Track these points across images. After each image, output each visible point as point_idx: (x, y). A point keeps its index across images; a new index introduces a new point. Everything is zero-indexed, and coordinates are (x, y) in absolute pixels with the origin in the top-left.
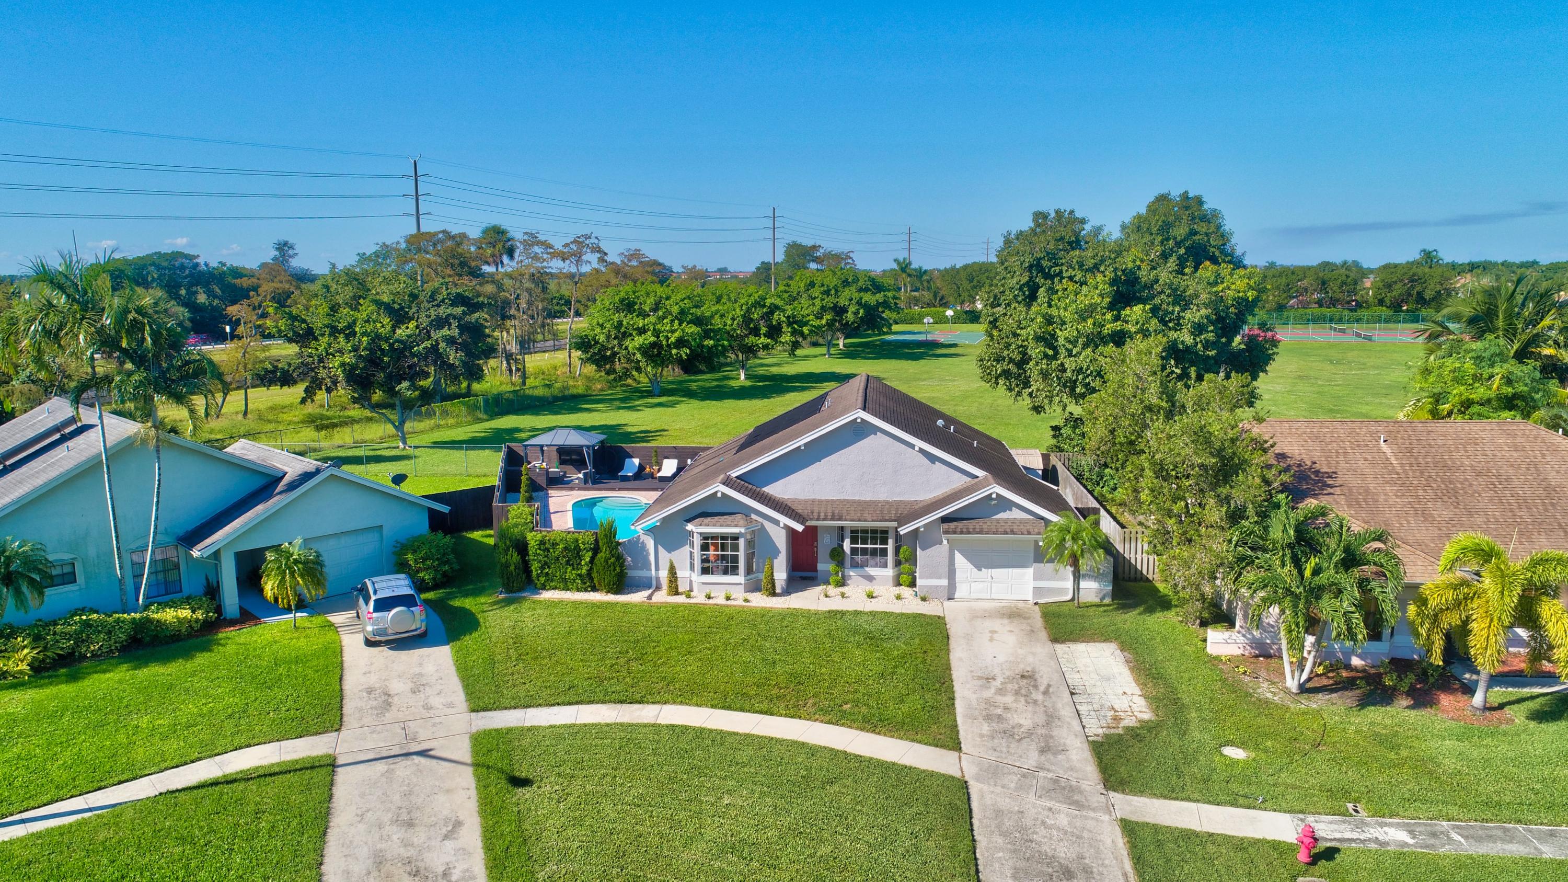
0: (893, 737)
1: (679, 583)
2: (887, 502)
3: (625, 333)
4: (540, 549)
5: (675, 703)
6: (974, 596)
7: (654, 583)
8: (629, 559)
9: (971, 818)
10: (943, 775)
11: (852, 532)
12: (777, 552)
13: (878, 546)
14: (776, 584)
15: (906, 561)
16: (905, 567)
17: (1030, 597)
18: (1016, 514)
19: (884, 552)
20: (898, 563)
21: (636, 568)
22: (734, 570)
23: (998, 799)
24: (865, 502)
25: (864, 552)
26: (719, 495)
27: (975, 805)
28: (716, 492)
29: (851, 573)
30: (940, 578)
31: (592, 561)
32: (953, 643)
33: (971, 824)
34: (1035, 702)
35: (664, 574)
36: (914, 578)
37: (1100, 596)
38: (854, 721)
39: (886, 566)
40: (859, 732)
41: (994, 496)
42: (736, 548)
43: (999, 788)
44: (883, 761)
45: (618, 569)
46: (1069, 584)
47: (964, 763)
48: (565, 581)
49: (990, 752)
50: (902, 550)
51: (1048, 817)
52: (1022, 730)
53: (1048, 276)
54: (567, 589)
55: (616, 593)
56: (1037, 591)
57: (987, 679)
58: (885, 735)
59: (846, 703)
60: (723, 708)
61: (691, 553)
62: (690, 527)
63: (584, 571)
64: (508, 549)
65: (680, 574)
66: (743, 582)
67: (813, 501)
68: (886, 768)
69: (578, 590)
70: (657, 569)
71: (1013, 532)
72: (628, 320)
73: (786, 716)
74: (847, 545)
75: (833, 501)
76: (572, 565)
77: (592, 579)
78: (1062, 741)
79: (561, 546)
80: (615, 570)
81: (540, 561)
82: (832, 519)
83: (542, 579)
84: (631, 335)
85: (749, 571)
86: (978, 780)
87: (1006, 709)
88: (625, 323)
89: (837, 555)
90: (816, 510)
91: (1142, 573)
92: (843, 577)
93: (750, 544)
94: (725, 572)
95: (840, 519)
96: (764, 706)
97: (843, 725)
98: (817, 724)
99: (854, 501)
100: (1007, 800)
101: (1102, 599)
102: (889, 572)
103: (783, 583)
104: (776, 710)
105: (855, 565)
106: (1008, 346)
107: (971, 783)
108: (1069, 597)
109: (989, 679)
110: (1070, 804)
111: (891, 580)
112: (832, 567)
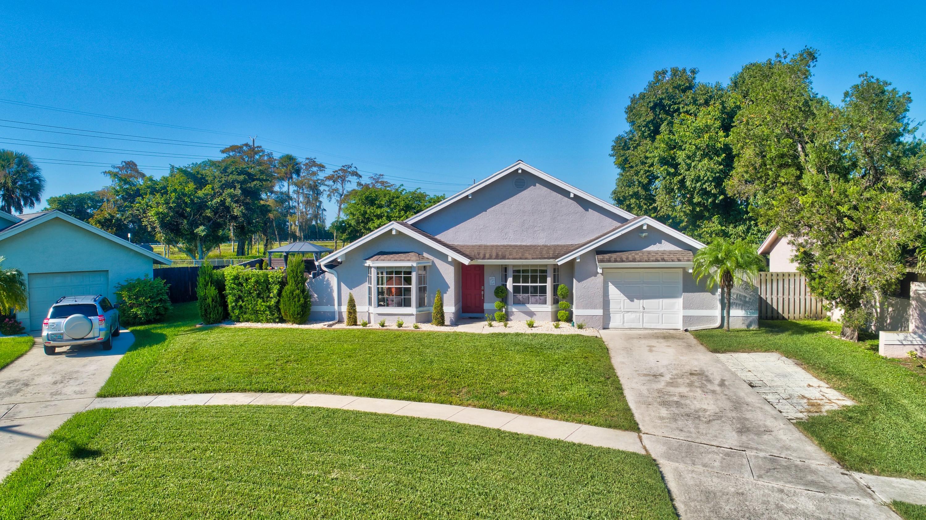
0: (556, 419)
1: (358, 315)
2: (546, 246)
3: (368, 218)
4: (234, 283)
5: (319, 391)
6: (627, 325)
7: (337, 317)
8: (316, 296)
9: (672, 500)
10: (623, 452)
11: (514, 271)
12: (446, 287)
13: (538, 284)
14: (445, 315)
15: (563, 298)
16: (563, 303)
17: (680, 326)
18: (666, 246)
19: (543, 290)
20: (556, 301)
21: (321, 303)
22: (407, 303)
23: (703, 479)
24: (526, 246)
25: (525, 290)
26: (394, 232)
27: (672, 485)
28: (391, 230)
29: (514, 310)
30: (595, 308)
31: (279, 294)
32: (612, 353)
33: (675, 508)
34: (714, 392)
35: (344, 309)
36: (571, 313)
37: (747, 322)
38: (511, 405)
39: (545, 302)
40: (516, 415)
41: (645, 227)
42: (408, 281)
43: (700, 467)
44: (544, 439)
45: (302, 300)
46: (717, 312)
47: (646, 442)
48: (256, 312)
49: (677, 432)
50: (559, 288)
51: (782, 500)
52: (708, 413)
53: (667, 113)
54: (258, 321)
55: (300, 323)
56: (687, 319)
57: (654, 376)
58: (547, 417)
59: (504, 391)
60: (370, 395)
61: (370, 288)
62: (368, 263)
63: (273, 303)
64: (207, 285)
65: (358, 308)
66: (415, 313)
67: (480, 246)
68: (549, 445)
69: (268, 321)
70: (340, 304)
71: (663, 260)
72: (370, 210)
73: (436, 402)
74: (510, 284)
75: (497, 246)
76: (263, 298)
77: (279, 310)
78: (761, 423)
79: (253, 280)
80: (299, 301)
81: (235, 295)
82: (497, 257)
83: (237, 312)
84: (372, 220)
85: (421, 303)
86: (669, 459)
87: (682, 396)
88: (368, 212)
89: (501, 292)
90: (482, 252)
91: (778, 313)
92: (507, 313)
93: (420, 279)
94: (399, 305)
95: (504, 258)
96: (414, 394)
97: (498, 409)
98: (470, 409)
99: (516, 246)
100: (715, 480)
101: (749, 326)
102: (548, 308)
103: (452, 316)
104: (425, 396)
105: (517, 302)
106: (637, 173)
107: (661, 461)
108: (718, 324)
109: (656, 376)
110: (806, 485)
111: (550, 315)
112: (497, 304)
